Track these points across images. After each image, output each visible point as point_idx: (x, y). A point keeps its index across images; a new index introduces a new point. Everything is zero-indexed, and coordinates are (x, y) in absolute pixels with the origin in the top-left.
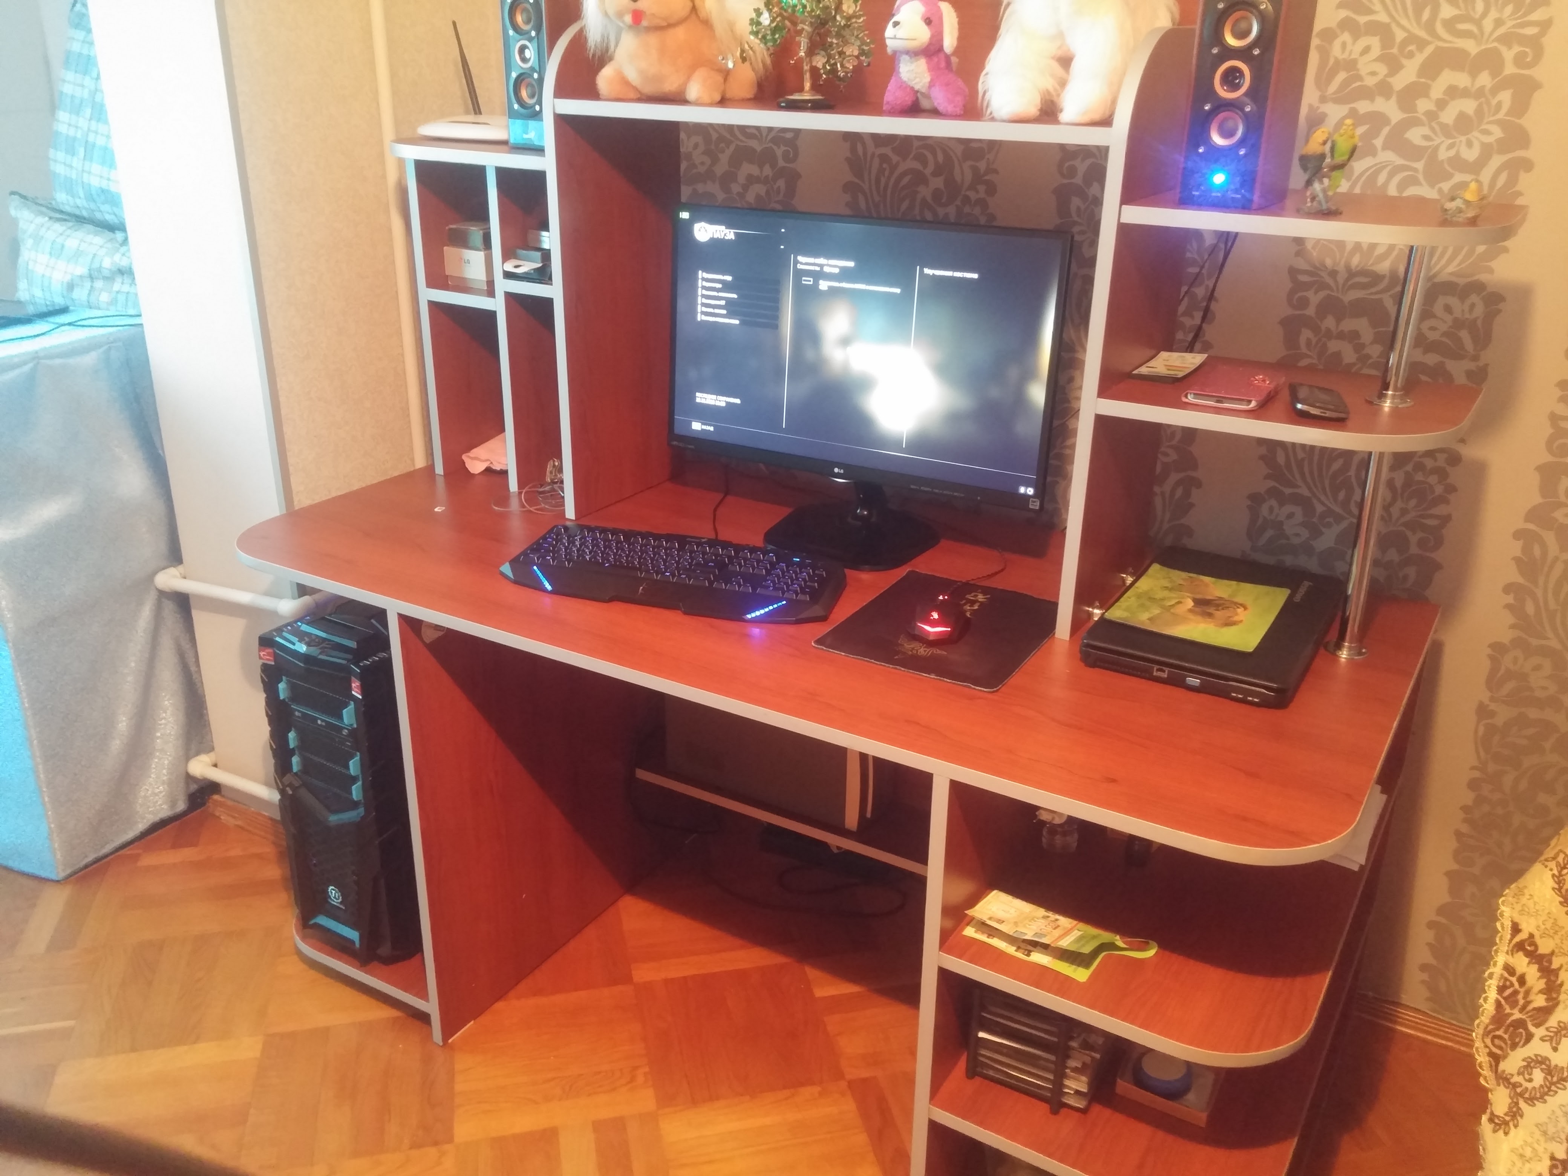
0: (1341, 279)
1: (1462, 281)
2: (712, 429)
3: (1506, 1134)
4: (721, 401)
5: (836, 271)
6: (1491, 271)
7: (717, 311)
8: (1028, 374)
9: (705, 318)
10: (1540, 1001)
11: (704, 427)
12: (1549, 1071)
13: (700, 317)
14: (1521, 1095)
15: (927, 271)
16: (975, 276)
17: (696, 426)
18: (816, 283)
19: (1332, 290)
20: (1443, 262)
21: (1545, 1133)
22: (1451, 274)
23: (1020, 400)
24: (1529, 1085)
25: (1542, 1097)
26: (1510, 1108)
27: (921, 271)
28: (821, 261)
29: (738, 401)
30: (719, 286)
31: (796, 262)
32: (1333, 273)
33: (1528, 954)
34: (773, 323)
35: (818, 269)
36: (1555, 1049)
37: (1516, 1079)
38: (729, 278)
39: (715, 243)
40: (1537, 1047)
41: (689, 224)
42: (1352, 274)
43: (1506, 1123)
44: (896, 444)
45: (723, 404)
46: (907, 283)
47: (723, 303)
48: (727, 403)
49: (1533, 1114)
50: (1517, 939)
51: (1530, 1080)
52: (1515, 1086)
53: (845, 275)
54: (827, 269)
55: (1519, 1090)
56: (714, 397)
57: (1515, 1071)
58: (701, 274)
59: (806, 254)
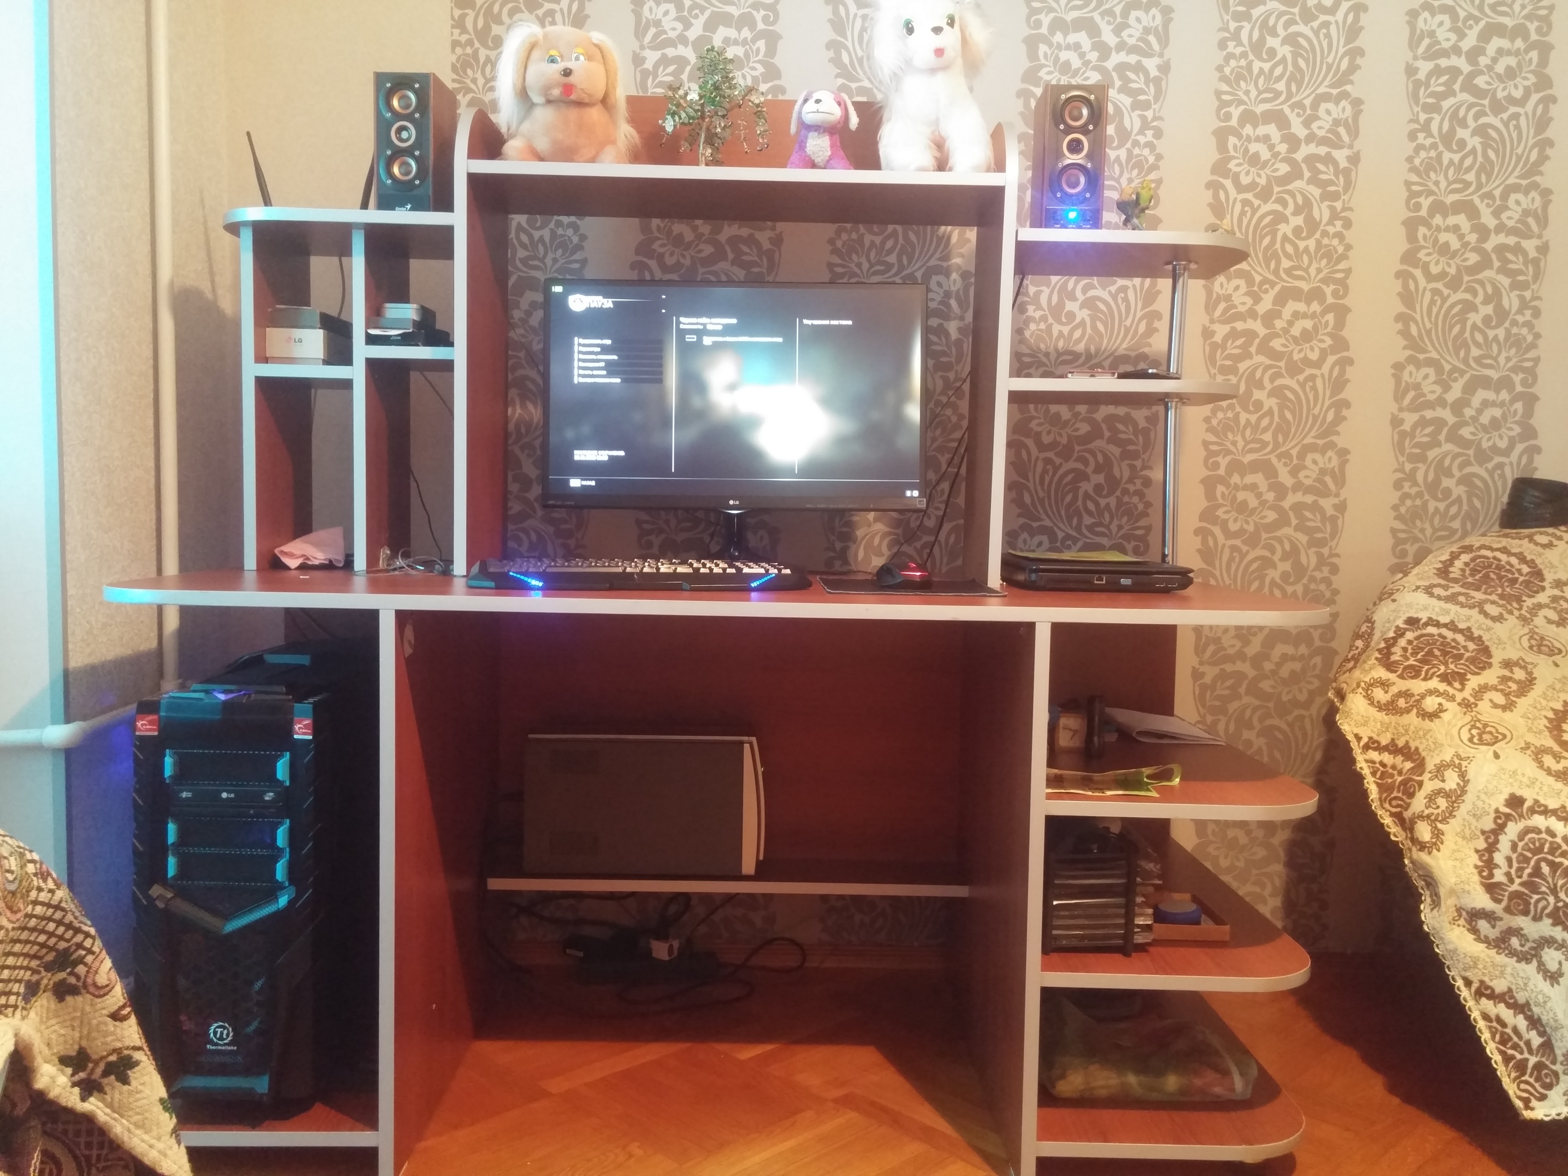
0: (1053, 356)
1: (1133, 354)
2: (593, 483)
3: (1439, 850)
4: (603, 456)
5: (720, 328)
6: (1150, 345)
7: (596, 372)
8: (904, 397)
9: (582, 380)
10: (1408, 765)
11: (585, 483)
12: (1447, 795)
13: (576, 380)
14: (1436, 820)
15: (806, 322)
16: (850, 323)
17: (575, 483)
18: (700, 339)
19: (1046, 366)
20: (1118, 342)
21: (1464, 838)
22: (1125, 349)
23: (899, 418)
24: (1439, 811)
25: (1451, 814)
26: (1432, 832)
27: (801, 322)
28: (704, 320)
29: (622, 453)
30: (598, 349)
31: (678, 323)
32: (1047, 355)
33: (1375, 749)
34: (657, 376)
35: (701, 327)
36: (1443, 781)
37: (1427, 812)
38: (608, 342)
39: (591, 312)
40: (1430, 786)
41: (563, 297)
42: (1059, 354)
43: (1435, 844)
44: (789, 471)
45: (606, 458)
46: (787, 331)
47: (602, 364)
48: (610, 457)
49: (1450, 829)
50: (1362, 744)
51: (1438, 807)
52: (1428, 817)
53: (728, 330)
54: (709, 327)
55: (1433, 818)
56: (595, 452)
57: (1423, 808)
58: (576, 340)
59: (687, 315)
